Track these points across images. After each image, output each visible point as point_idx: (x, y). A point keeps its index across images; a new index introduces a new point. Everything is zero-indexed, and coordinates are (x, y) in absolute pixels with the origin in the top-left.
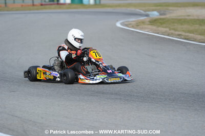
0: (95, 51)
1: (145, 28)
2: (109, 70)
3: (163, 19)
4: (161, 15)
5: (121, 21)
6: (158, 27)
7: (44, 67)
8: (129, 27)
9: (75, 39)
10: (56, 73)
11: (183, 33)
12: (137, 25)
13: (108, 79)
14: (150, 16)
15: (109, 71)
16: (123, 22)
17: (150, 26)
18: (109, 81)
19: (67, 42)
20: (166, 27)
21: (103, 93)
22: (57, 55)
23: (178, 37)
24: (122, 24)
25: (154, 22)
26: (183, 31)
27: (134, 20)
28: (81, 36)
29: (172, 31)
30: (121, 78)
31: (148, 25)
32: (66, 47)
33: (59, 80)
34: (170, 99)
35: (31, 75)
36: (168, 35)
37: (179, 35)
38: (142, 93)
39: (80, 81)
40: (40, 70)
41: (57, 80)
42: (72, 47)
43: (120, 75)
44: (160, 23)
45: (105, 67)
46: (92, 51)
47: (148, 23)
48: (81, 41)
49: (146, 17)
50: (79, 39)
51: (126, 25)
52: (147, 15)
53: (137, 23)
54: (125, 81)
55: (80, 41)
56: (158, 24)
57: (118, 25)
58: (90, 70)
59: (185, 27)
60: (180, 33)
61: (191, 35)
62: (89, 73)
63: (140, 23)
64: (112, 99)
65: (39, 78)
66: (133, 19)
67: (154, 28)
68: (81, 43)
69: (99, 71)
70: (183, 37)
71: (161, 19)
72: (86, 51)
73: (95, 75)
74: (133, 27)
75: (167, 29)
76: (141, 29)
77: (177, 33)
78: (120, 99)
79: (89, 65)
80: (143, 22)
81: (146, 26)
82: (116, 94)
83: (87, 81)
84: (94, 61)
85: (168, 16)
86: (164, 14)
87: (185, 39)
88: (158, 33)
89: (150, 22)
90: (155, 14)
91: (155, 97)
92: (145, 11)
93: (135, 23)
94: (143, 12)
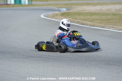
3: (69, 13)
4: (67, 10)
5: (44, 14)
8: (49, 18)
11: (80, 21)
12: (53, 16)
14: (61, 11)
20: (70, 18)
21: (32, 57)
23: (77, 23)
24: (44, 16)
25: (63, 14)
26: (80, 20)
27: (51, 13)
29: (74, 20)
34: (71, 60)
36: (71, 22)
37: (78, 22)
38: (55, 56)
44: (67, 15)
47: (60, 15)
51: (47, 17)
52: (59, 11)
57: (42, 16)
59: (82, 17)
60: (78, 21)
61: (85, 22)
63: (55, 15)
64: (38, 60)
70: (80, 23)
71: (67, 13)
74: (51, 18)
76: (55, 19)
77: (77, 21)
78: (42, 60)
80: (57, 15)
81: (59, 17)
82: (40, 57)
85: (71, 11)
86: (69, 10)
87: (82, 24)
89: (61, 14)
90: (64, 10)
91: (63, 58)
92: (58, 8)
93: (52, 15)
94: (57, 9)
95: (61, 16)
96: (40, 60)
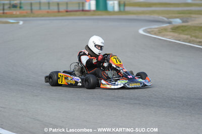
0: (116, 57)
1: (167, 35)
2: (129, 75)
3: (185, 26)
4: (183, 22)
5: (144, 28)
6: (179, 34)
7: (64, 72)
8: (151, 34)
9: (95, 46)
10: (78, 78)
12: (160, 32)
13: (128, 85)
14: (173, 23)
15: (129, 77)
16: (146, 29)
17: (172, 34)
18: (130, 87)
19: (88, 48)
20: (187, 35)
21: (123, 98)
22: (78, 61)
23: (199, 44)
24: (144, 31)
25: (176, 29)
28: (102, 43)
29: (193, 38)
30: (141, 83)
31: (171, 32)
32: (87, 53)
33: (80, 84)
35: (53, 80)
36: (189, 42)
39: (102, 86)
40: (61, 75)
41: (78, 84)
42: (92, 54)
43: (140, 80)
44: (182, 30)
45: (126, 72)
46: (112, 57)
47: (171, 30)
48: (101, 47)
49: (168, 25)
50: (99, 46)
51: (149, 32)
52: (170, 23)
53: (159, 30)
54: (144, 86)
55: (99, 48)
56: (180, 31)
57: (141, 32)
58: (110, 76)
62: (110, 78)
63: (162, 30)
65: (60, 83)
66: (155, 26)
67: (176, 35)
68: (101, 49)
69: (120, 77)
71: (183, 26)
72: (106, 57)
73: (116, 81)
74: (155, 34)
75: (189, 37)
76: (163, 36)
77: (198, 40)
78: (140, 104)
79: (109, 70)
80: (165, 29)
81: (168, 33)
83: (108, 86)
84: (115, 67)
85: (190, 24)
86: (186, 22)
88: (179, 40)
90: (177, 22)
92: (168, 18)
93: (157, 30)
94: (166, 19)
95: (173, 32)
96: (135, 103)
